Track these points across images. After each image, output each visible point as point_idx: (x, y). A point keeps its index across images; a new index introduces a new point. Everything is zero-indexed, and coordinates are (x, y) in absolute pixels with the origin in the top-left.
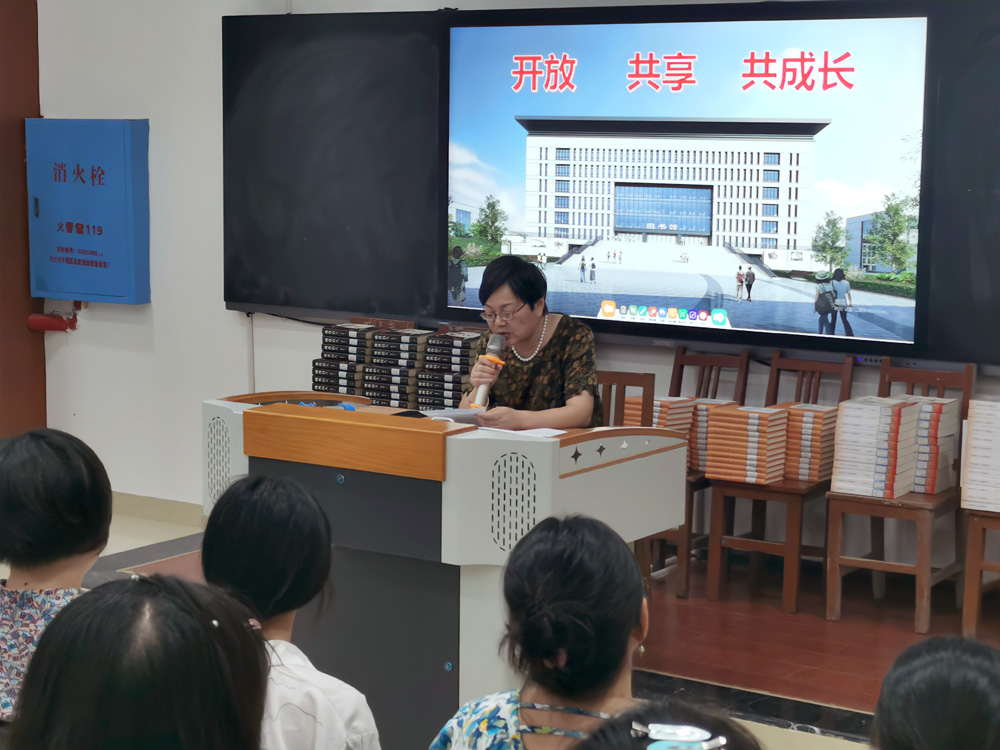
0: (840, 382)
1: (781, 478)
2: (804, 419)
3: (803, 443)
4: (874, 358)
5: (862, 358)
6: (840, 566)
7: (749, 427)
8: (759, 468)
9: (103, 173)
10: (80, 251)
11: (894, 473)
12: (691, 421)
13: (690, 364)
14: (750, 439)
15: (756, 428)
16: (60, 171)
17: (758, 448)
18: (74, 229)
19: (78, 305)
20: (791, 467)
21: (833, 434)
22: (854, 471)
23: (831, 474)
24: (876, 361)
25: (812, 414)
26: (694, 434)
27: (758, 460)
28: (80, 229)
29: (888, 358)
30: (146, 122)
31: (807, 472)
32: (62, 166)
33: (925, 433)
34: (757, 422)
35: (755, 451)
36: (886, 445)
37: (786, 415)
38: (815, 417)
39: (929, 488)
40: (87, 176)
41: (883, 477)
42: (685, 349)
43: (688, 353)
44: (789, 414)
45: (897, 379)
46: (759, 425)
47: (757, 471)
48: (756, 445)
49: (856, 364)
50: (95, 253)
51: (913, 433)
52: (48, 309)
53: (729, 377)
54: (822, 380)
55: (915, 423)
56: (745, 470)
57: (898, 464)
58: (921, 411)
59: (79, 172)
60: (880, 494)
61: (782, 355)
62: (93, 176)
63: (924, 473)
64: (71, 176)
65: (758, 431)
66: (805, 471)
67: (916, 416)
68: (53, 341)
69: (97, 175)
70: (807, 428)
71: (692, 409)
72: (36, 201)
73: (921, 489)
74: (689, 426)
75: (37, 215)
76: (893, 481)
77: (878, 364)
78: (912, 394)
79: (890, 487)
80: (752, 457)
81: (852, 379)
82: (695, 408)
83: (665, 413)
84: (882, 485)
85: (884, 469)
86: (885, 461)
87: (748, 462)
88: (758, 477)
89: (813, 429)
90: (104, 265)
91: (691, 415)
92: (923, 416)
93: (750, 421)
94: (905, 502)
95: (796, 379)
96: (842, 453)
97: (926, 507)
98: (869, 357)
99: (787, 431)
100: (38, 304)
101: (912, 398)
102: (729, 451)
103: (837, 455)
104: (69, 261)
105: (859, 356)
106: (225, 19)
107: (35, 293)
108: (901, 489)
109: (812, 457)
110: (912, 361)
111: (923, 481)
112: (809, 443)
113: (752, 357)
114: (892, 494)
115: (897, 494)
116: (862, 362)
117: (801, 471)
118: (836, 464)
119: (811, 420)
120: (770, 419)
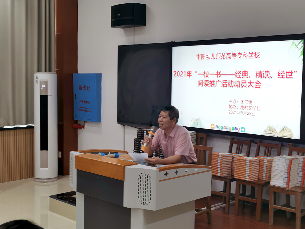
0: (277, 150)
1: (257, 179)
2: (264, 162)
3: (264, 169)
4: (288, 143)
5: (284, 143)
6: (273, 208)
7: (247, 163)
8: (249, 176)
9: (90, 87)
10: (85, 108)
11: (289, 180)
12: (231, 160)
13: (235, 143)
14: (247, 167)
15: (248, 164)
16: (80, 87)
17: (249, 170)
18: (83, 102)
19: (85, 122)
20: (260, 176)
21: (271, 167)
22: (277, 179)
23: (270, 179)
24: (288, 144)
25: (266, 160)
26: (232, 164)
27: (249, 174)
28: (85, 102)
29: (291, 144)
30: (101, 74)
31: (265, 178)
32: (81, 86)
33: (301, 168)
34: (249, 162)
35: (248, 171)
36: (287, 171)
37: (259, 160)
38: (267, 161)
39: (302, 185)
40: (86, 88)
41: (286, 181)
42: (233, 139)
43: (234, 140)
44: (260, 159)
45: (295, 150)
46: (249, 163)
47: (249, 177)
48: (248, 169)
49: (282, 145)
50: (88, 109)
51: (297, 167)
52: (79, 123)
53: (245, 147)
54: (272, 149)
55: (297, 164)
56: (245, 176)
57: (291, 177)
58: (300, 161)
59: (85, 87)
60: (285, 186)
61: (261, 142)
62: (88, 88)
63: (300, 180)
64: (83, 88)
65: (249, 165)
66: (264, 178)
67: (298, 162)
68: (79, 131)
69: (89, 88)
70: (265, 164)
71: (232, 157)
72: (75, 95)
73: (300, 185)
74: (231, 162)
75: (75, 98)
76: (289, 182)
77: (289, 145)
78: (299, 155)
79: (288, 184)
80: (247, 172)
81: (281, 150)
82: (233, 157)
83: (223, 158)
84: (286, 184)
85: (286, 179)
86: (287, 176)
87: (246, 174)
88: (249, 179)
89: (267, 165)
90: (90, 112)
91: (231, 159)
92: (300, 162)
93: (247, 162)
94: (292, 189)
95: (264, 149)
96: (273, 173)
97: (299, 191)
98: (286, 143)
99: (259, 165)
100: (76, 122)
101: (298, 156)
102: (241, 170)
103: (272, 173)
104: (82, 110)
105: (283, 143)
106: (119, 46)
107: (75, 119)
108: (292, 185)
109: (266, 173)
110: (299, 145)
111: (300, 183)
112: (265, 169)
113: (252, 141)
114: (289, 187)
115: (290, 187)
116: (284, 145)
117: (263, 177)
118: (272, 176)
119: (266, 162)
120: (253, 161)
